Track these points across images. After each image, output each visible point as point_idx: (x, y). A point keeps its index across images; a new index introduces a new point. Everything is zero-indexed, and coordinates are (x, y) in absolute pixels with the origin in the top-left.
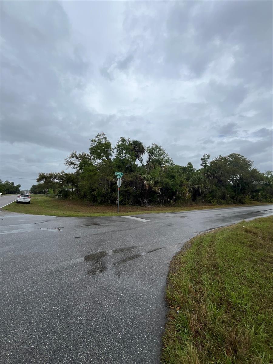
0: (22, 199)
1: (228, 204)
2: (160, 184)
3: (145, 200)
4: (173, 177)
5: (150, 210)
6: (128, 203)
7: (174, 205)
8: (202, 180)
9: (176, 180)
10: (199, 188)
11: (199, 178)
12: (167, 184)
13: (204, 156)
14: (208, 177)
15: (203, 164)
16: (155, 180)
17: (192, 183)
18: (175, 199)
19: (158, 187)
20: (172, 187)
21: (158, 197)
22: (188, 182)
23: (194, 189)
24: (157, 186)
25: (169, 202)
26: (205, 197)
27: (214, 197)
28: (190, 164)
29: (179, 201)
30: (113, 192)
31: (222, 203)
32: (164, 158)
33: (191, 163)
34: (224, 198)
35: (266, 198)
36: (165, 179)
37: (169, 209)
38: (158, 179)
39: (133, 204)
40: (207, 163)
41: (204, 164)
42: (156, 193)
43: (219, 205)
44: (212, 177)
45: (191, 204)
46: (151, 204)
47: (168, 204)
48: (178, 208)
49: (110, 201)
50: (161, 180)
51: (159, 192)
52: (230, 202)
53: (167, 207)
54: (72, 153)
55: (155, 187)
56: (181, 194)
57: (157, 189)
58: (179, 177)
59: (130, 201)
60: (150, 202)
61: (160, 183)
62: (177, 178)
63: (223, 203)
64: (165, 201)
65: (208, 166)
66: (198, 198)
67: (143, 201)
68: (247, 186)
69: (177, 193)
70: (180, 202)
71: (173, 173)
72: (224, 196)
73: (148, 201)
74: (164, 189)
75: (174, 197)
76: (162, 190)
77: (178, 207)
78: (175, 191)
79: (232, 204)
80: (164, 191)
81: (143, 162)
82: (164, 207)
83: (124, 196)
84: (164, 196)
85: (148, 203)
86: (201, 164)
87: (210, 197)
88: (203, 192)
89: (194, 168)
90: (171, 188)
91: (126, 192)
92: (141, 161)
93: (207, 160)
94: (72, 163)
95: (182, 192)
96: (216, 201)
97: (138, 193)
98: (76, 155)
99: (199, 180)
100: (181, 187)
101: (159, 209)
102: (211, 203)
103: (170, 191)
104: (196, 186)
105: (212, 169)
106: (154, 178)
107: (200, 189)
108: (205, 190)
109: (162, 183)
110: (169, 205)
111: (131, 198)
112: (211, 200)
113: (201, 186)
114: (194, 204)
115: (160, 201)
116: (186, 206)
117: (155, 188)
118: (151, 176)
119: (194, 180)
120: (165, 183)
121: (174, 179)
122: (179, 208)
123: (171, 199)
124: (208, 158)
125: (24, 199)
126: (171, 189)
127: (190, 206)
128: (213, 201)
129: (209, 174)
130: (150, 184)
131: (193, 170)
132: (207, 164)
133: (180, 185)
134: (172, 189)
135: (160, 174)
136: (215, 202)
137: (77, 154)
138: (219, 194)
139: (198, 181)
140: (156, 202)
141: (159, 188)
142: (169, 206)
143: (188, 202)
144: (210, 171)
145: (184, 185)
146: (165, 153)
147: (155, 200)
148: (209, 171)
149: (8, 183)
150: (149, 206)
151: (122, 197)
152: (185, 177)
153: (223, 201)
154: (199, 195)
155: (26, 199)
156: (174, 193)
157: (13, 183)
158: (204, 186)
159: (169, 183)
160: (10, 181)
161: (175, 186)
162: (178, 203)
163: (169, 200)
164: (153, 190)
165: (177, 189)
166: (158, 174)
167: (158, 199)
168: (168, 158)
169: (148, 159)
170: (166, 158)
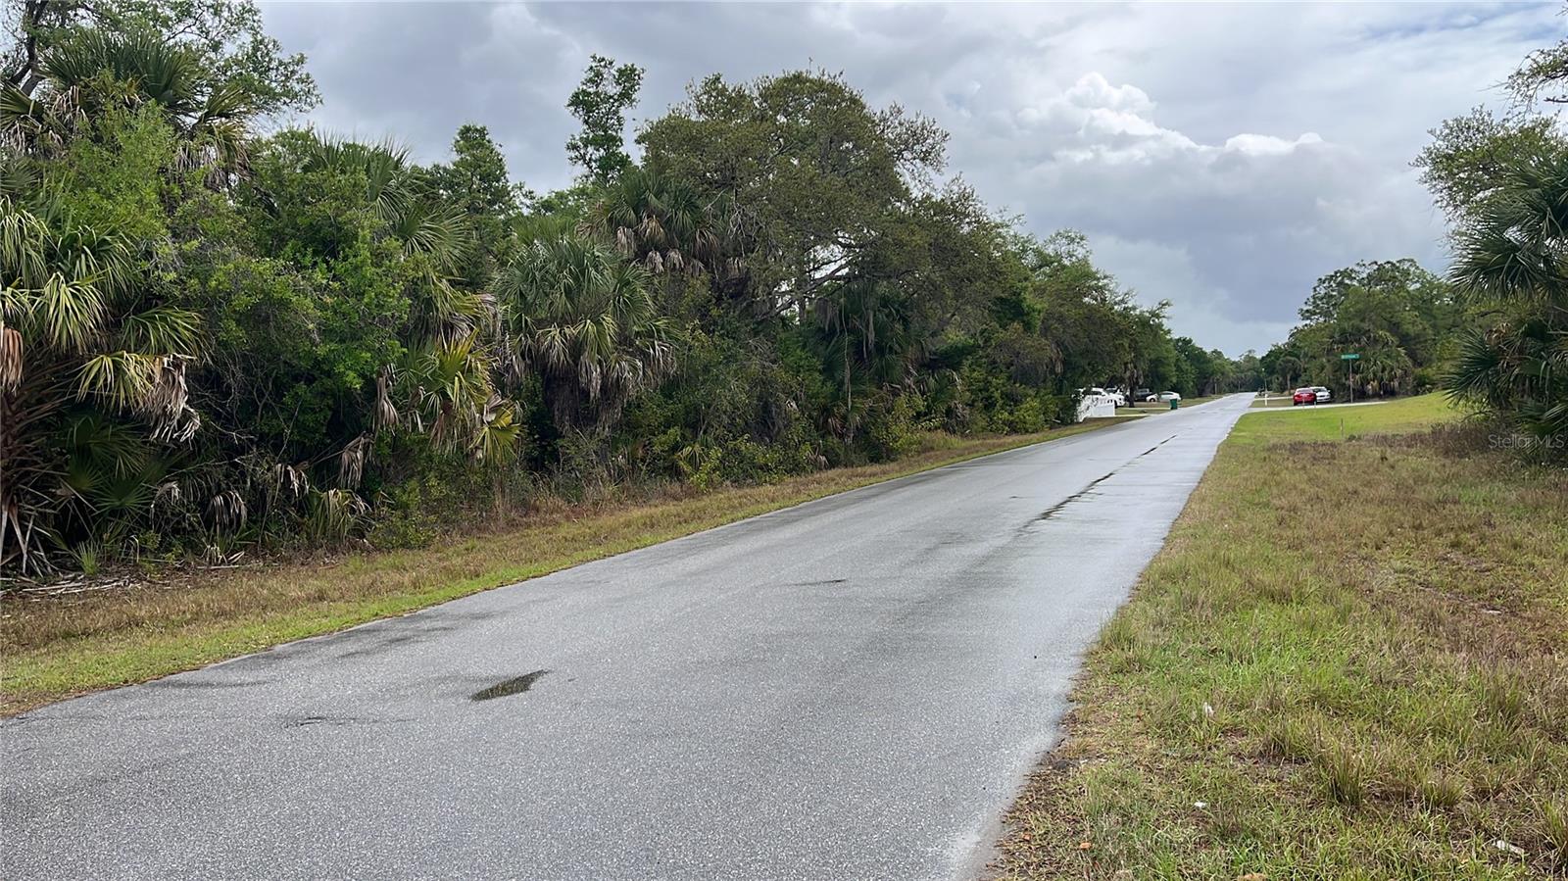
1: (795, 468)
2: (185, 322)
4: (329, 243)
5: (68, 635)
7: (359, 532)
8: (604, 280)
9: (369, 271)
10: (576, 348)
11: (579, 264)
12: (265, 314)
13: (596, 78)
14: (641, 254)
15: (587, 142)
16: (115, 269)
17: (515, 309)
18: (367, 467)
19: (162, 352)
20: (321, 351)
21: (176, 459)
22: (478, 298)
23: (535, 359)
24: (139, 346)
25: (304, 505)
26: (630, 427)
27: (694, 423)
28: (472, 139)
29: (413, 483)
31: (754, 466)
32: (216, 47)
33: (482, 132)
34: (764, 423)
35: (989, 405)
36: (239, 258)
37: (313, 585)
38: (148, 255)
40: (615, 141)
41: (596, 143)
42: (136, 422)
43: (737, 483)
44: (675, 256)
45: (528, 507)
46: (88, 559)
47: (295, 528)
48: (406, 558)
50: (196, 264)
51: (180, 403)
52: (806, 452)
53: (289, 561)
55: (112, 349)
56: (429, 417)
58: (392, 243)
60: (69, 536)
61: (186, 304)
62: (379, 257)
63: (765, 468)
64: (257, 503)
65: (624, 162)
66: (580, 446)
68: (899, 327)
69: (388, 408)
70: (415, 498)
71: (327, 207)
72: (766, 408)
73: (41, 519)
74: (236, 376)
75: (354, 456)
76: (206, 383)
77: (406, 545)
78: (358, 384)
79: (818, 467)
80: (235, 394)
82: (256, 564)
84: (241, 450)
85: (48, 547)
86: (575, 147)
87: (668, 424)
88: (612, 388)
89: (512, 179)
90: (317, 363)
93: (623, 112)
95: (436, 399)
96: (716, 453)
99: (576, 279)
100: (421, 343)
101: (188, 601)
102: (675, 472)
103: (302, 388)
104: (555, 340)
105: (673, 185)
107: (584, 358)
108: (635, 368)
109: (210, 304)
110: (302, 540)
112: (676, 448)
113: (600, 334)
114: (548, 500)
116: (479, 529)
117: (118, 368)
118: (56, 223)
119: (528, 278)
120: (241, 301)
121: (340, 267)
122: (422, 562)
123: (326, 474)
124: (625, 96)
126: (320, 370)
127: (512, 525)
128: (691, 459)
129: (650, 226)
130: (41, 311)
131: (501, 195)
132: (623, 150)
133: (403, 329)
134: (329, 374)
135: (169, 203)
136: (707, 466)
138: (733, 392)
139: (568, 291)
140: (144, 523)
141: (177, 364)
142: (312, 546)
143: (496, 488)
144: (652, 199)
145: (449, 328)
147: (131, 501)
148: (646, 204)
150: (61, 587)
152: (448, 251)
153: (760, 453)
154: (586, 418)
158: (622, 327)
159: (284, 304)
161: (354, 337)
162: (405, 507)
163: (302, 488)
164: (93, 384)
165: (384, 364)
166: (142, 205)
167: (176, 492)
168: (258, 57)
169: (13, 42)
170: (230, 49)
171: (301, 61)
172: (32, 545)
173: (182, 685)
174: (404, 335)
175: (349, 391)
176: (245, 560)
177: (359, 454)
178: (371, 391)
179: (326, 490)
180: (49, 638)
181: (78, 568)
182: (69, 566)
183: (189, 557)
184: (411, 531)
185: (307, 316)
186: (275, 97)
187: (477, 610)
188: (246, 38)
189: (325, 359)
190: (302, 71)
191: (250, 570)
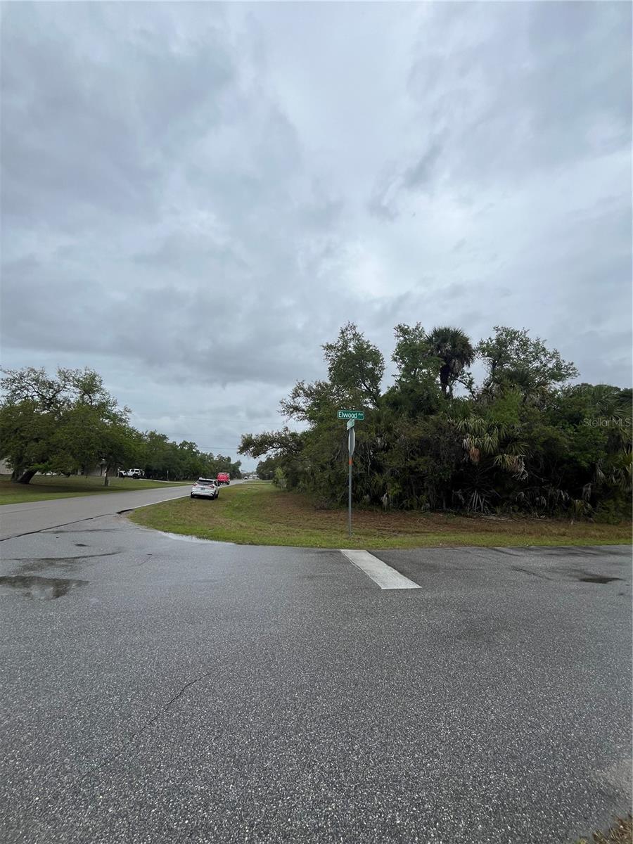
0: (199, 490)
2: (523, 446)
3: (475, 496)
4: (575, 419)
5: (487, 531)
6: (419, 505)
7: (588, 515)
9: (590, 428)
12: (550, 443)
18: (592, 495)
19: (516, 454)
20: (571, 454)
21: (523, 485)
24: (511, 453)
25: (569, 504)
29: (612, 501)
30: (376, 474)
32: (545, 365)
36: (543, 427)
37: (563, 530)
38: (512, 427)
39: (435, 508)
42: (508, 474)
47: (563, 511)
49: (367, 497)
50: (529, 429)
51: (523, 470)
53: (560, 521)
54: (295, 386)
55: (502, 454)
56: (618, 478)
57: (513, 462)
59: (424, 497)
60: (494, 504)
61: (523, 440)
64: (551, 501)
67: (467, 498)
69: (601, 474)
70: (613, 506)
71: (575, 409)
73: (486, 498)
75: (588, 489)
76: (531, 463)
77: (608, 523)
78: (585, 464)
81: (474, 386)
82: (548, 520)
83: (405, 483)
84: (543, 483)
85: (488, 505)
91: (412, 470)
92: (469, 385)
94: (297, 409)
95: (621, 471)
97: (448, 476)
98: (302, 389)
100: (616, 451)
101: (523, 527)
103: (565, 465)
106: (499, 427)
109: (532, 441)
110: (565, 515)
111: (427, 489)
115: (532, 499)
117: (504, 460)
118: (490, 421)
120: (542, 439)
121: (578, 427)
123: (577, 494)
125: (203, 489)
126: (572, 460)
130: (483, 444)
133: (606, 446)
134: (576, 461)
135: (519, 412)
137: (306, 386)
140: (513, 502)
141: (521, 457)
142: (569, 518)
146: (544, 349)
147: (511, 496)
149: (221, 458)
150: (491, 517)
151: (398, 486)
155: (206, 490)
156: (587, 475)
157: (229, 459)
159: (557, 440)
160: (225, 456)
161: (586, 450)
162: (608, 509)
163: (566, 498)
164: (497, 463)
165: (597, 459)
166: (512, 414)
167: (523, 495)
168: (558, 367)
169: (489, 375)
170: (550, 365)
171: (572, 364)
172: (484, 505)
173: (497, 550)
174: (607, 449)
175: (584, 468)
176: (545, 518)
177: (589, 489)
178: (593, 467)
179: (575, 499)
180: (482, 530)
181: (496, 513)
182: (494, 512)
183: (528, 515)
184: (611, 518)
185: (565, 443)
186: (564, 376)
187: (614, 550)
188: (554, 360)
189: (574, 457)
190: (572, 367)
191: (547, 522)
